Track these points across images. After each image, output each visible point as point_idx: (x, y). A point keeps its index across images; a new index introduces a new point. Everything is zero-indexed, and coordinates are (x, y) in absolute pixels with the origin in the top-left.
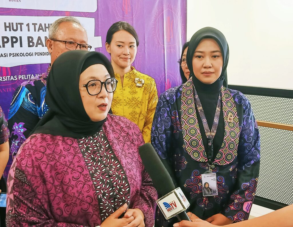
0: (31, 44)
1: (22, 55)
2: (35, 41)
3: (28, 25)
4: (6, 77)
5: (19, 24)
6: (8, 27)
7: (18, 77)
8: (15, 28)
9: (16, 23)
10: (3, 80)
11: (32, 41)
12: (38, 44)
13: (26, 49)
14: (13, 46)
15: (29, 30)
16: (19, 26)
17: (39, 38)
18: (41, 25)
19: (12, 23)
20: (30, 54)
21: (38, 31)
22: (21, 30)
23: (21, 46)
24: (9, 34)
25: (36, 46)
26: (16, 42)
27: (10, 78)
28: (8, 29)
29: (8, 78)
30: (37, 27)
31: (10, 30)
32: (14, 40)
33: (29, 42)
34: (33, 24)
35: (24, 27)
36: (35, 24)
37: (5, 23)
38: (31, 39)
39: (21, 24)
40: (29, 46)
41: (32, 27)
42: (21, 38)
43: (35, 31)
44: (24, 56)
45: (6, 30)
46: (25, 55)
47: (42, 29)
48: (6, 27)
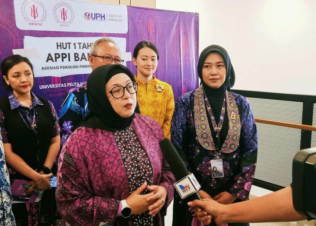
0: (77, 59)
1: (70, 67)
2: (80, 56)
3: (75, 44)
4: (58, 85)
5: (68, 43)
6: (59, 46)
7: (66, 85)
8: (65, 47)
9: (66, 43)
10: (56, 87)
11: (77, 57)
12: (82, 58)
13: (73, 62)
14: (63, 61)
15: (75, 48)
16: (68, 45)
17: (83, 54)
18: (84, 44)
19: (63, 43)
20: (76, 67)
21: (83, 48)
22: (69, 48)
23: (69, 60)
24: (60, 51)
25: (81, 60)
26: (65, 57)
27: (61, 85)
28: (59, 47)
29: (59, 85)
30: (82, 45)
31: (61, 48)
32: (64, 56)
33: (75, 57)
34: (78, 43)
35: (72, 46)
36: (80, 44)
37: (57, 43)
38: (76, 55)
39: (69, 43)
40: (76, 60)
41: (77, 46)
42: (69, 54)
43: (80, 48)
44: (71, 68)
45: (58, 48)
47: (85, 47)
48: (58, 46)
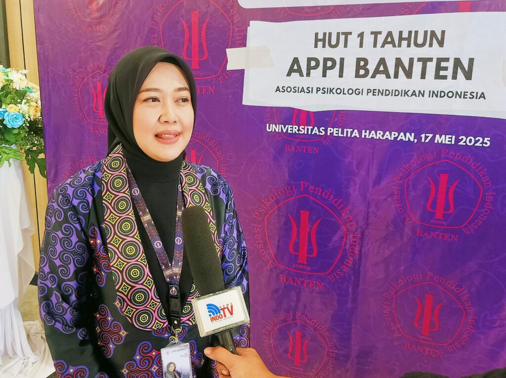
0: (362, 72)
1: (340, 91)
2: (371, 67)
3: (361, 35)
5: (343, 33)
6: (322, 40)
8: (334, 42)
9: (338, 34)
10: (300, 132)
11: (365, 67)
12: (377, 72)
14: (324, 75)
15: (361, 46)
16: (342, 38)
17: (382, 61)
18: (390, 34)
19: (330, 34)
20: (357, 92)
21: (383, 46)
22: (346, 46)
23: (341, 76)
24: (321, 53)
25: (373, 76)
26: (332, 67)
28: (320, 44)
30: (381, 39)
31: (324, 46)
32: (328, 65)
33: (358, 68)
34: (372, 33)
35: (354, 40)
36: (376, 34)
37: (317, 34)
38: (362, 63)
39: (346, 34)
40: (357, 75)
41: (369, 39)
42: (342, 60)
43: (375, 45)
44: (344, 94)
45: (316, 46)
46: (346, 92)
47: (392, 42)
48: (317, 40)
